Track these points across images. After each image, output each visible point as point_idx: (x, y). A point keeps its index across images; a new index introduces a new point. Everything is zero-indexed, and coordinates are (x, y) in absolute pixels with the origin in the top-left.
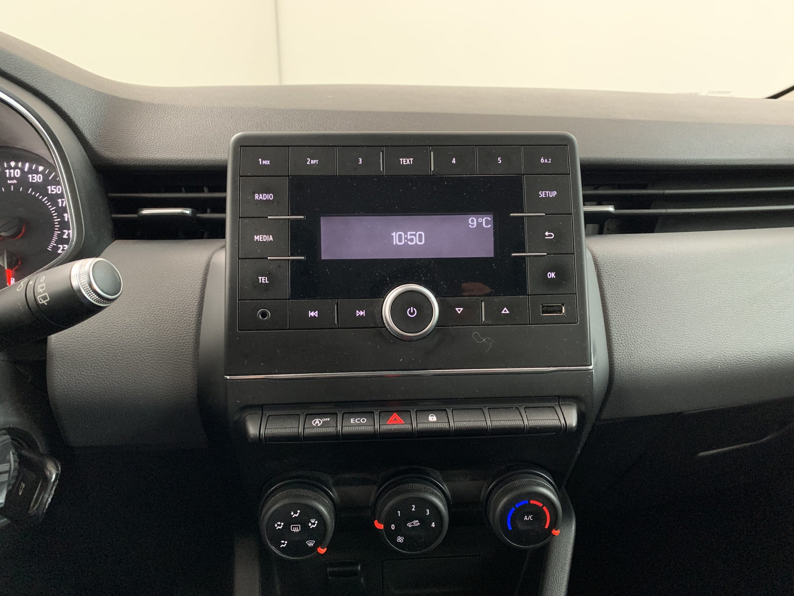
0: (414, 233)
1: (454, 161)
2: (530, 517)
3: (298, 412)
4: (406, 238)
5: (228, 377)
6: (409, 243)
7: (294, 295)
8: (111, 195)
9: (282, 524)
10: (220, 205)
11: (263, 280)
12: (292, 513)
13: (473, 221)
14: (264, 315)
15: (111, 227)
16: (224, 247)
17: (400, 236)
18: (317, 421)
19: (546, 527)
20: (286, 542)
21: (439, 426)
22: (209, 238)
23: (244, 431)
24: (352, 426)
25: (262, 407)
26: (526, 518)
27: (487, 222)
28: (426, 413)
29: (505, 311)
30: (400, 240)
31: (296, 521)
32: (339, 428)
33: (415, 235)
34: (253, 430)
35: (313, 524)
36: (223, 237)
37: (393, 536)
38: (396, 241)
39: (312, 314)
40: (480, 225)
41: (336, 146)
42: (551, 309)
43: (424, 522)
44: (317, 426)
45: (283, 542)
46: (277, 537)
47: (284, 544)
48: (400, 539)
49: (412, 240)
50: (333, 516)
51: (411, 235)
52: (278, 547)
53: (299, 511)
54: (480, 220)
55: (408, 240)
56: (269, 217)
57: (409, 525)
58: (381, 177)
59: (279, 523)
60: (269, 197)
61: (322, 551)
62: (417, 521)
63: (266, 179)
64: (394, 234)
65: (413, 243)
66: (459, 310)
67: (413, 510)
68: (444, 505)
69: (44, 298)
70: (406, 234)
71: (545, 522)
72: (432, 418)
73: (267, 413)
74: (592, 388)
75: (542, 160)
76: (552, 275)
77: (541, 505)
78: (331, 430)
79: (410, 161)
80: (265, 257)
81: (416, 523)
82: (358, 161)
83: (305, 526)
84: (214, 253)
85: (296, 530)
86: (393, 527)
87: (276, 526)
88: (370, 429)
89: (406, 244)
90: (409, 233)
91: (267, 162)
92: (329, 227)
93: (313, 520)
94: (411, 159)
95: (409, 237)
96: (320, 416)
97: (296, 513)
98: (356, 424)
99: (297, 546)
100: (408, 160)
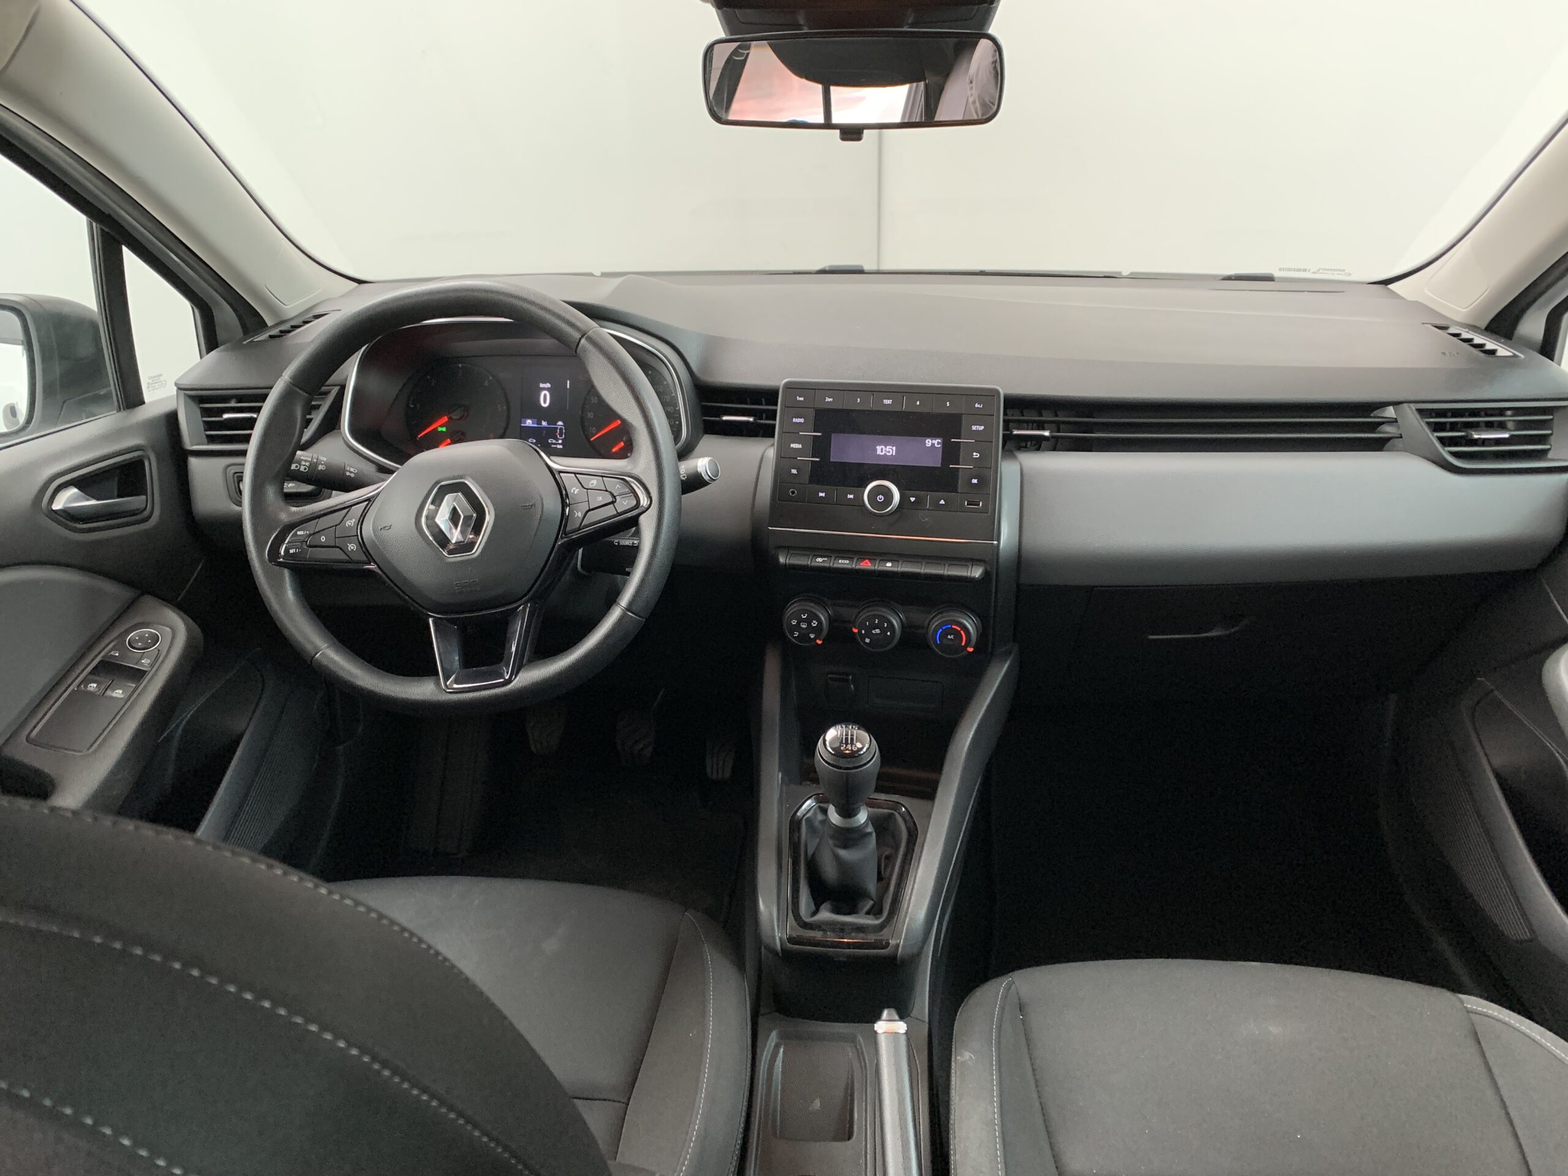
0: (891, 447)
1: (918, 403)
2: (952, 636)
3: (808, 553)
4: (885, 451)
5: (770, 528)
7: (810, 482)
8: (703, 403)
9: (796, 622)
10: (772, 415)
11: (794, 471)
13: (929, 442)
14: (793, 492)
15: (702, 426)
16: (773, 445)
17: (882, 449)
18: (819, 560)
19: (963, 644)
20: (798, 633)
21: (892, 569)
22: (763, 436)
23: (778, 560)
24: (840, 563)
25: (789, 548)
26: (949, 637)
27: (938, 443)
28: (885, 562)
29: (942, 502)
30: (882, 451)
31: (804, 620)
32: (831, 564)
33: (891, 449)
34: (782, 560)
35: (815, 624)
36: (773, 436)
37: (863, 637)
38: (879, 452)
39: (821, 494)
40: (933, 444)
41: (844, 390)
42: (973, 503)
43: (884, 631)
44: (819, 562)
45: (796, 632)
46: (793, 629)
47: (796, 634)
48: (867, 640)
49: (889, 452)
50: (828, 624)
52: (792, 637)
53: (806, 615)
54: (934, 442)
55: (887, 452)
56: (800, 433)
57: (873, 632)
58: (872, 411)
60: (802, 420)
61: (819, 642)
62: (878, 630)
63: (800, 410)
64: (877, 448)
65: (889, 455)
66: (913, 499)
67: (877, 623)
68: (898, 625)
69: (684, 477)
70: (886, 447)
71: (962, 640)
72: (889, 564)
73: (791, 552)
74: (998, 554)
75: (977, 405)
76: (975, 481)
77: (959, 629)
78: (827, 565)
80: (796, 457)
81: (878, 631)
82: (857, 400)
83: (809, 624)
84: (766, 449)
85: (804, 626)
86: (863, 632)
87: (793, 622)
88: (849, 567)
89: (885, 454)
90: (888, 447)
91: (802, 399)
92: (837, 440)
93: (814, 622)
94: (891, 401)
95: (888, 450)
96: (821, 556)
97: (804, 615)
98: (844, 563)
99: (804, 637)
100: (889, 401)
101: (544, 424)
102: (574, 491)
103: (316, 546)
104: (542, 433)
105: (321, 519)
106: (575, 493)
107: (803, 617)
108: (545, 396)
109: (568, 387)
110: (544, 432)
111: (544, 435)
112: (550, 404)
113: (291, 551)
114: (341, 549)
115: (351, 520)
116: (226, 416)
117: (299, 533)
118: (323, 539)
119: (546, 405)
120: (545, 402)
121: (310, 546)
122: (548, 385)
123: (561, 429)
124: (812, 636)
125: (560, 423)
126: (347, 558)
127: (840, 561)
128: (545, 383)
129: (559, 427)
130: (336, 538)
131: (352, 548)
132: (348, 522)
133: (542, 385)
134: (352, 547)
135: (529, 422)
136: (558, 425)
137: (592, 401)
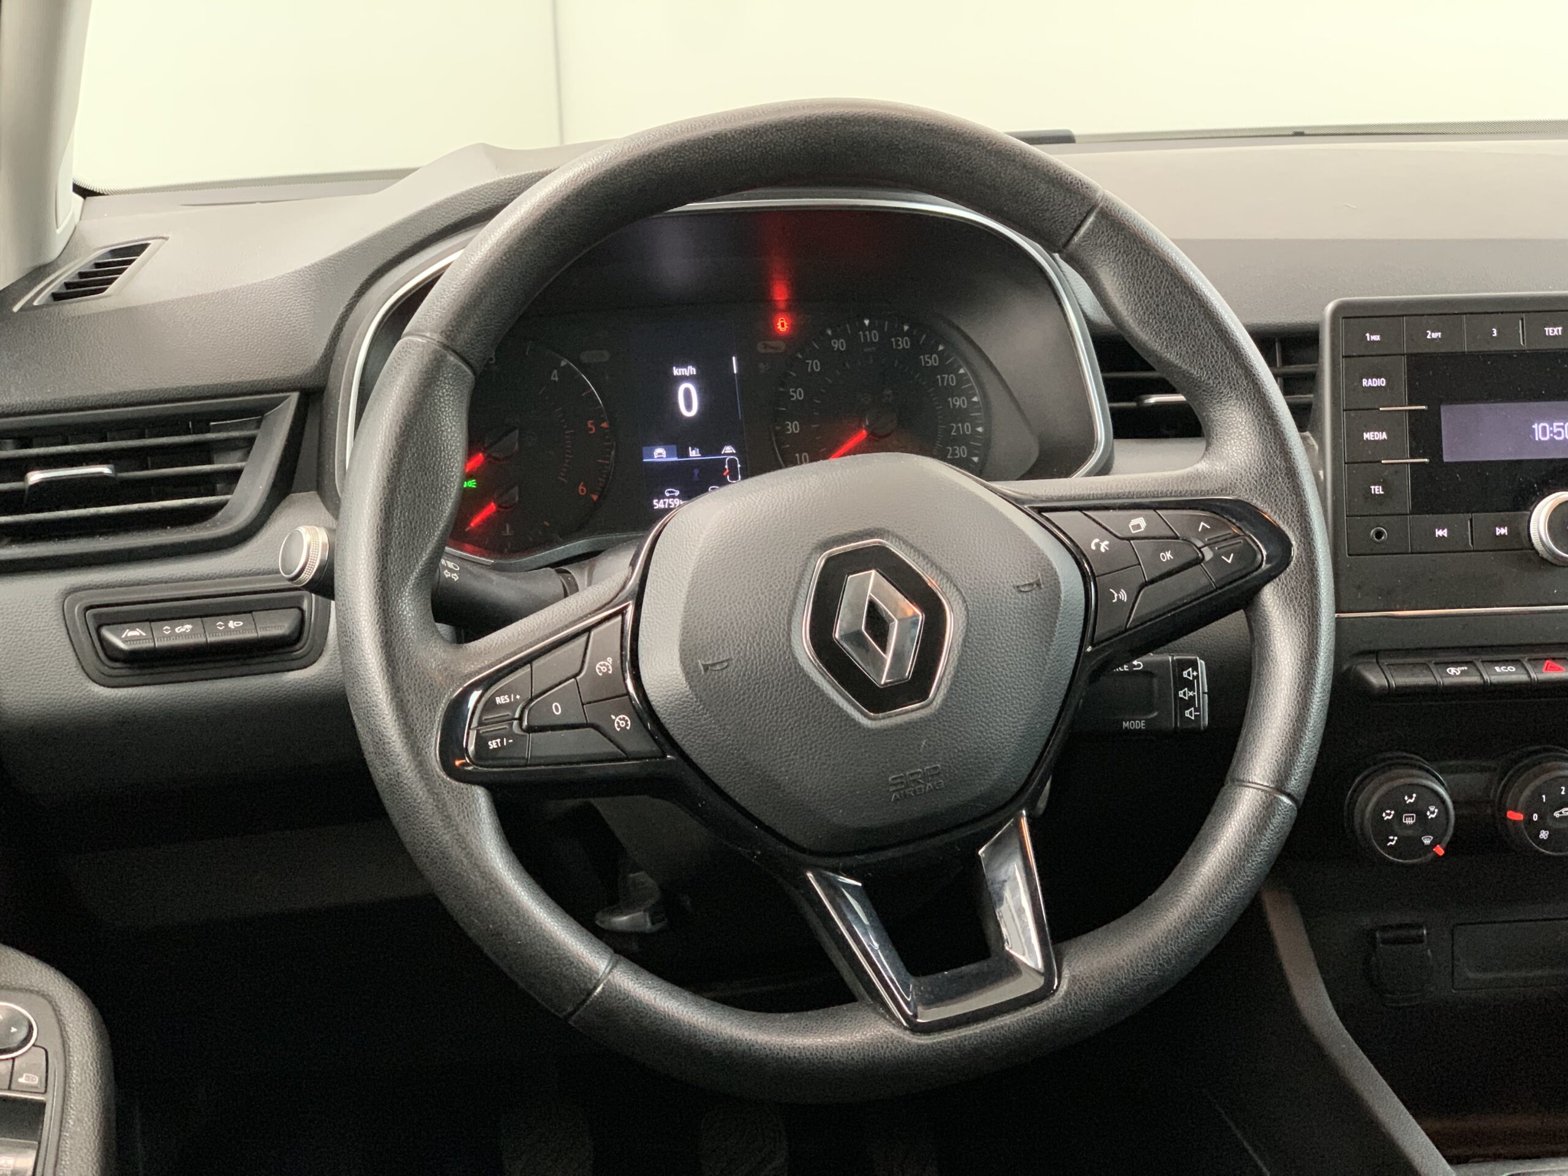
0: (1562, 424)
3: (1422, 660)
4: (1551, 432)
6: (1556, 437)
7: (1417, 509)
9: (1393, 812)
11: (1377, 490)
12: (1406, 798)
14: (1379, 534)
17: (1544, 428)
18: (1452, 670)
20: (1396, 838)
23: (1363, 681)
24: (1499, 674)
25: (1377, 655)
30: (1544, 434)
31: (1410, 808)
32: (1479, 677)
33: (1563, 427)
34: (1375, 680)
35: (1432, 812)
37: (1535, 829)
38: (1538, 436)
39: (1440, 533)
41: (1463, 314)
44: (1451, 676)
45: (1391, 838)
46: (1386, 829)
47: (1393, 840)
48: (1544, 835)
49: (1559, 434)
50: (1453, 811)
51: (1558, 427)
52: (1385, 847)
53: (1414, 795)
55: (1554, 434)
56: (1382, 409)
57: (1557, 815)
58: (1522, 353)
59: (1388, 811)
60: (1381, 382)
61: (1441, 852)
63: (1376, 360)
64: (1535, 426)
65: (1561, 438)
67: (1563, 793)
70: (1551, 426)
73: (1385, 662)
78: (1468, 680)
79: (1558, 331)
80: (1378, 459)
82: (1492, 333)
83: (1421, 816)
85: (1409, 821)
86: (1535, 817)
87: (1384, 815)
89: (1552, 439)
90: (1555, 424)
91: (1376, 338)
92: (1452, 417)
93: (1432, 808)
94: (1560, 329)
95: (1555, 430)
96: (1456, 664)
97: (1411, 797)
98: (1505, 673)
99: (1409, 844)
100: (1556, 330)
101: (694, 454)
102: (1098, 545)
103: (542, 729)
104: (693, 474)
105: (536, 664)
106: (1103, 550)
107: (1410, 801)
108: (687, 393)
109: (735, 372)
110: (696, 471)
111: (696, 478)
112: (699, 412)
113: (493, 745)
114: (596, 727)
115: (605, 659)
116: (35, 477)
117: (499, 700)
118: (557, 709)
119: (692, 413)
120: (689, 407)
121: (531, 729)
122: (691, 370)
123: (732, 463)
124: (1427, 841)
125: (728, 449)
126: (616, 749)
127: (1497, 669)
128: (684, 364)
129: (728, 458)
130: (583, 704)
131: (622, 724)
132: (598, 666)
133: (677, 372)
134: (621, 722)
135: (660, 454)
136: (725, 454)
137: (793, 396)
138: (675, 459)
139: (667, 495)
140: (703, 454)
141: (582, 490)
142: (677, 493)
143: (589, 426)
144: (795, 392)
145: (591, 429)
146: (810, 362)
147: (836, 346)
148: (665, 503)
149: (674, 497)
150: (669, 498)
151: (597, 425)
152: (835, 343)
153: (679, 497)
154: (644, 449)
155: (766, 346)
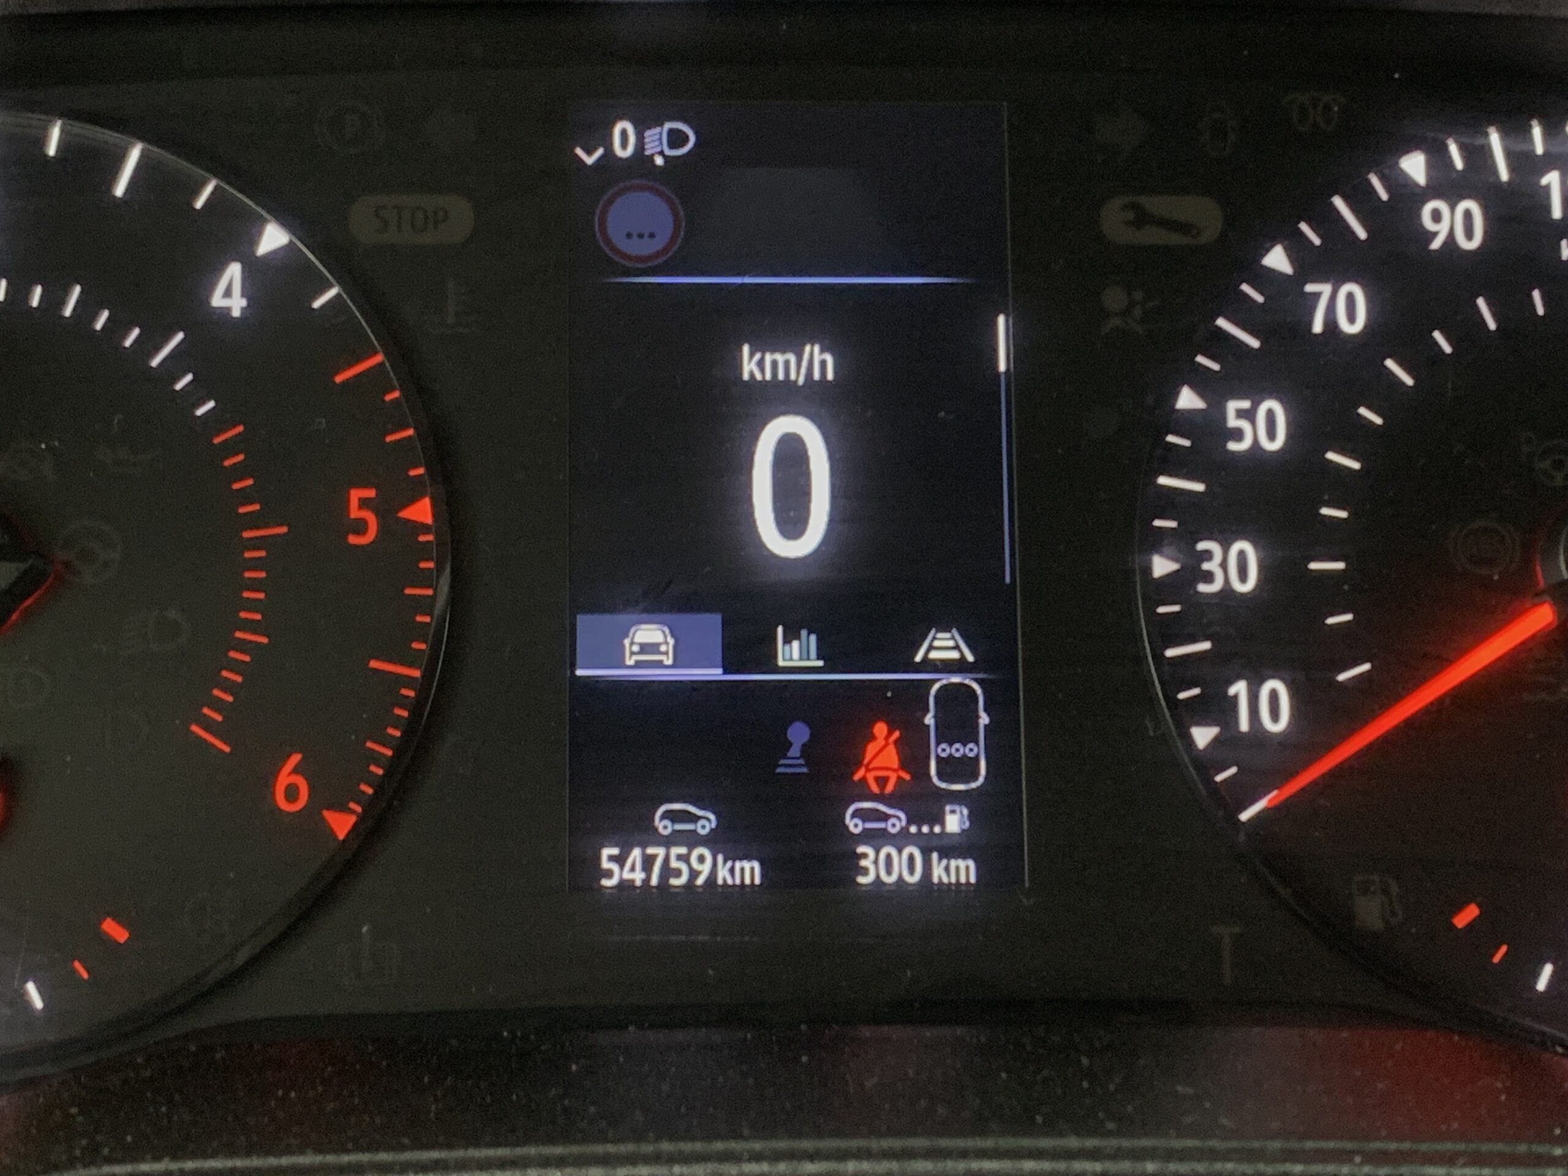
104: (783, 744)
110: (795, 733)
135: (648, 647)
136: (928, 665)
137: (1238, 435)
138: (715, 673)
139: (664, 827)
140: (832, 658)
141: (292, 794)
142: (707, 823)
143: (355, 513)
144: (1249, 415)
145: (360, 527)
146: (1325, 289)
147: (1443, 229)
148: (648, 863)
149: (692, 840)
150: (668, 842)
151: (385, 509)
152: (1436, 216)
153: (712, 841)
154: (584, 621)
155: (1142, 219)
